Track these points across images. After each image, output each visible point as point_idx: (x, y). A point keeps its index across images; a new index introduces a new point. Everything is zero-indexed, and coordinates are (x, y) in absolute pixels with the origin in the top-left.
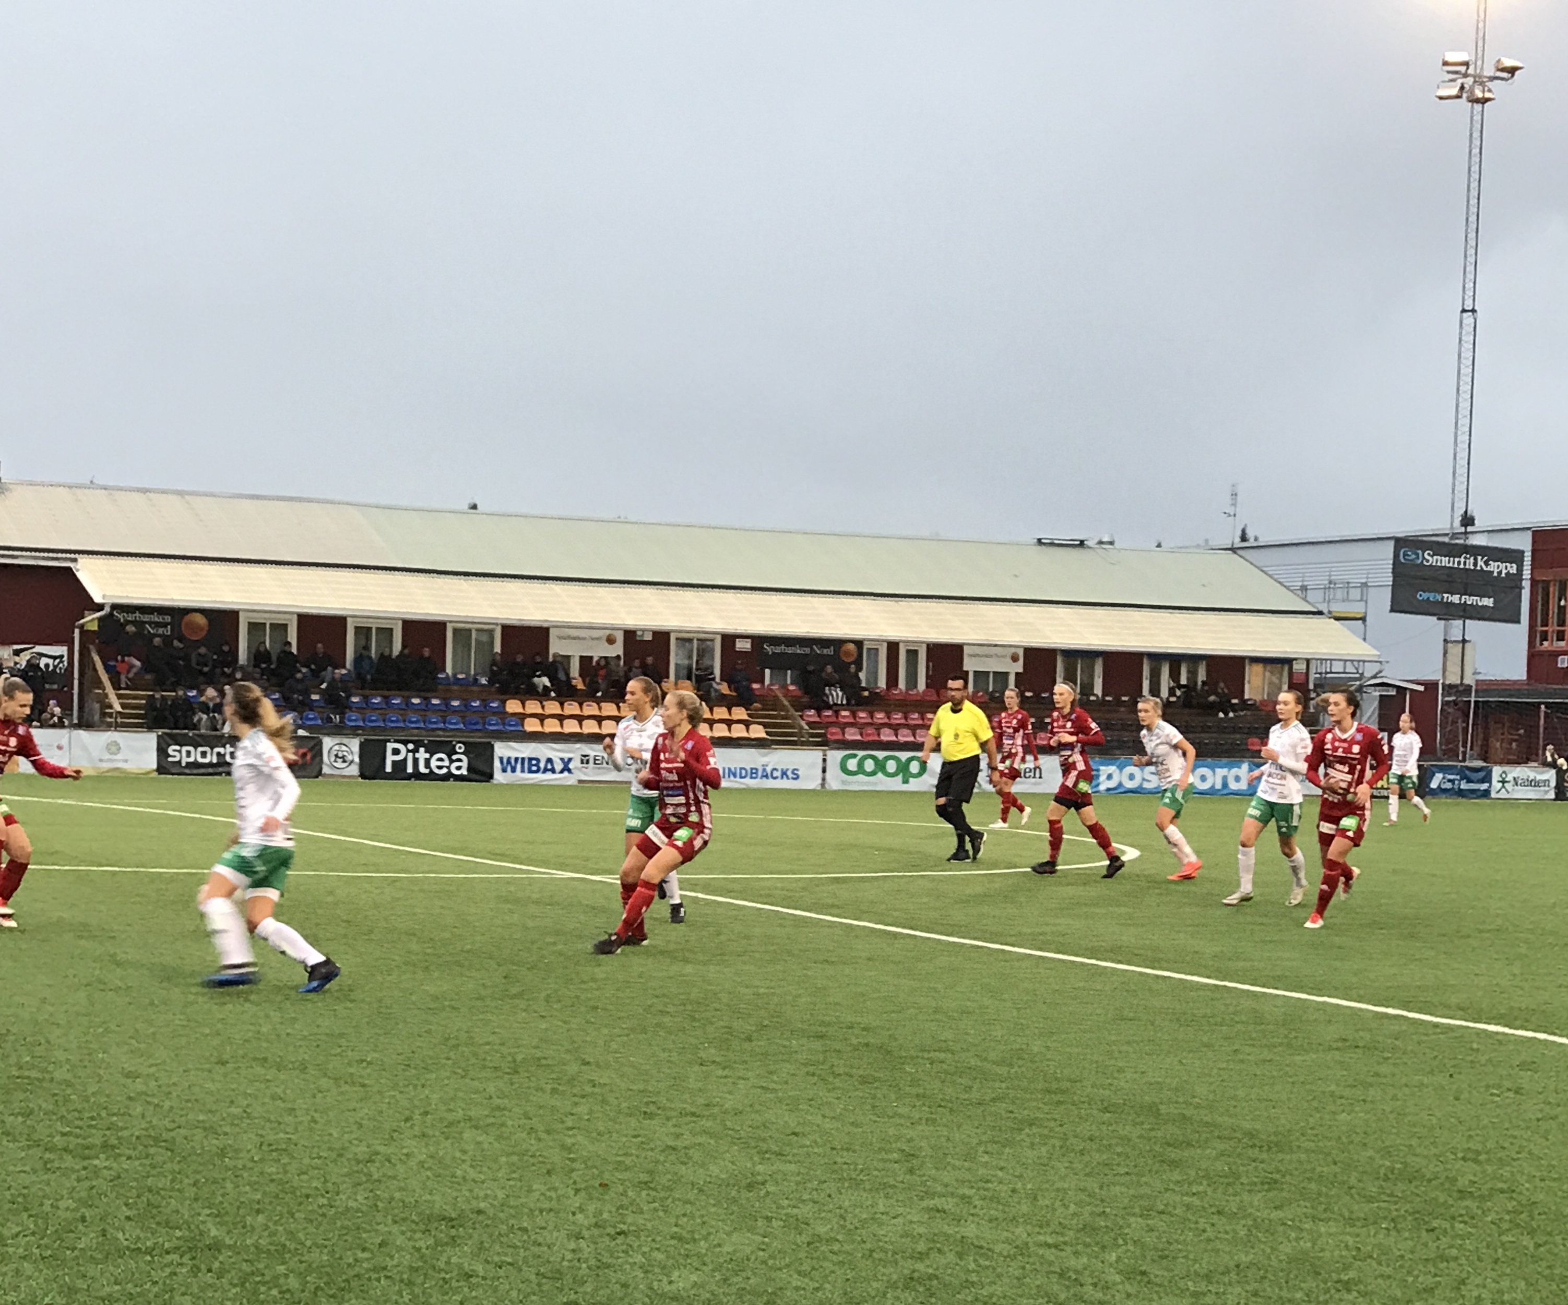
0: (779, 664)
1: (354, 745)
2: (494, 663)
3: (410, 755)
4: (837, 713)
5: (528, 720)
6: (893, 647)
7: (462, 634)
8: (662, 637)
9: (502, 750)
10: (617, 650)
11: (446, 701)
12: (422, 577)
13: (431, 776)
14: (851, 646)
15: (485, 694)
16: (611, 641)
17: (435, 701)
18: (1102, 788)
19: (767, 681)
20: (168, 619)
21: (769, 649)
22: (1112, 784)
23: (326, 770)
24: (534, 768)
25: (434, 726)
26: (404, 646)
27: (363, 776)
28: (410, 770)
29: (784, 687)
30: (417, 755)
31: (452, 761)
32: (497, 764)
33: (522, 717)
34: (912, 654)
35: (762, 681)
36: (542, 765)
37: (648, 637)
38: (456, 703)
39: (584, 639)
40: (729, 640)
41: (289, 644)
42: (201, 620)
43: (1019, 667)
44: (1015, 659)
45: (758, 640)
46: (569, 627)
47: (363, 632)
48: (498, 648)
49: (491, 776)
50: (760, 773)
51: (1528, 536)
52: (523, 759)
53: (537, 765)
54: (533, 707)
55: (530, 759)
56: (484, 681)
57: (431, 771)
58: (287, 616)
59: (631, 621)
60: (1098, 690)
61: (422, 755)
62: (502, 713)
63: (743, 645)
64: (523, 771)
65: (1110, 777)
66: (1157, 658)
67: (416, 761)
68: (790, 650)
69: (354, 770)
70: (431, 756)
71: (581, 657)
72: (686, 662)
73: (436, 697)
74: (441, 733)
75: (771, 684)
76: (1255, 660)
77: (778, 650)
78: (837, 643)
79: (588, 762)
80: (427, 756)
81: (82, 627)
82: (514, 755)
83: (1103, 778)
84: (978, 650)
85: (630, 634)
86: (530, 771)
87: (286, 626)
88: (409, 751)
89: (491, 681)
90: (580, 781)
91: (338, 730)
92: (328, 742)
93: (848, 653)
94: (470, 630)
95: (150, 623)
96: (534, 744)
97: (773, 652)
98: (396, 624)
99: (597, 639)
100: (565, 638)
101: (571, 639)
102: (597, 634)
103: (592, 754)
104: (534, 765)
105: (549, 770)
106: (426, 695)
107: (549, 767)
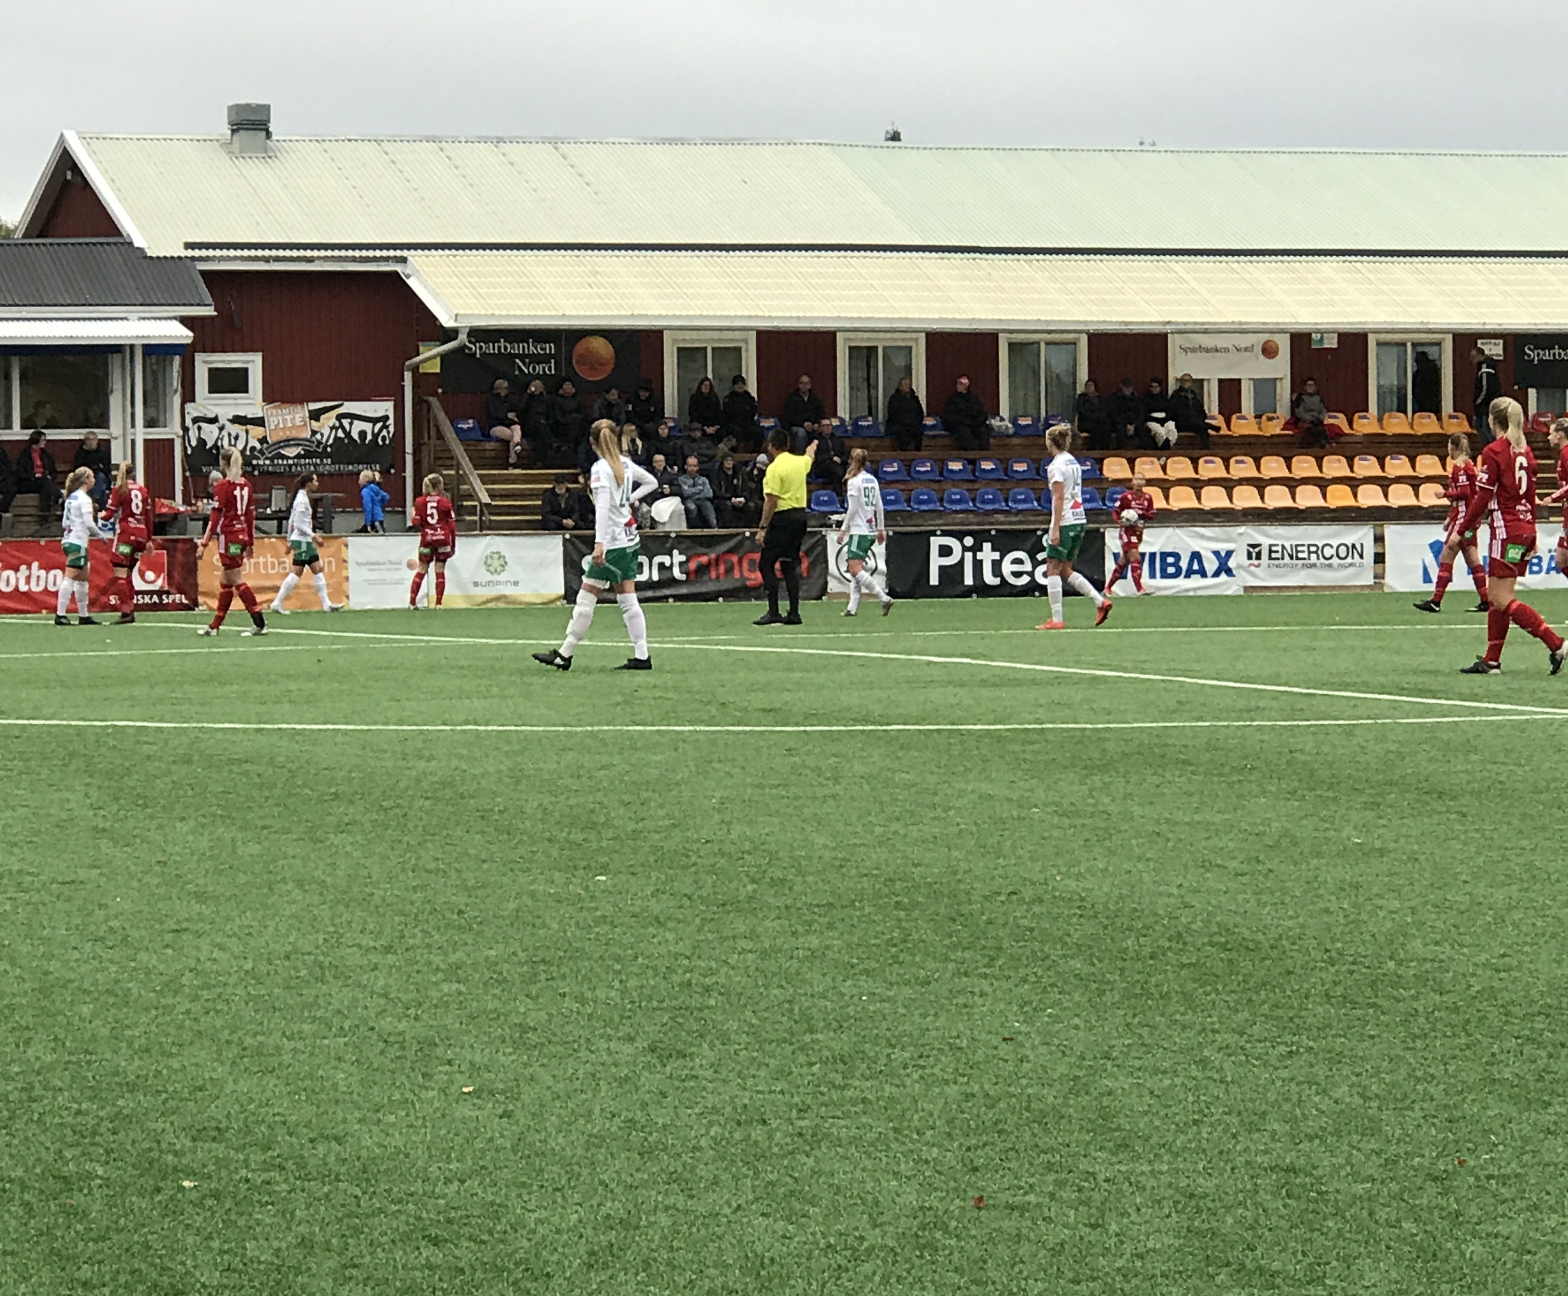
0: (1551, 378)
2: (1080, 398)
3: (969, 556)
7: (1025, 351)
8: (1354, 342)
10: (1280, 367)
11: (1005, 464)
16: (1269, 351)
17: (987, 466)
20: (550, 348)
21: (1533, 355)
23: (833, 586)
25: (989, 507)
28: (969, 580)
30: (979, 556)
31: (1036, 564)
36: (1184, 564)
37: (1331, 343)
38: (1020, 467)
39: (1226, 350)
40: (1466, 341)
41: (743, 381)
42: (601, 346)
45: (1516, 341)
46: (1206, 332)
47: (863, 355)
48: (1083, 374)
52: (1153, 555)
54: (1148, 467)
55: (1164, 555)
58: (738, 335)
59: (1302, 316)
61: (988, 554)
63: (1495, 349)
64: (1152, 575)
67: (978, 566)
70: (1002, 557)
71: (1221, 381)
72: (1396, 380)
74: (1001, 517)
75: (1539, 414)
77: (1547, 356)
79: (1259, 556)
80: (997, 556)
81: (415, 369)
85: (1300, 340)
86: (1165, 575)
87: (738, 350)
90: (1246, 589)
94: (1038, 343)
95: (522, 357)
96: (1169, 531)
97: (1541, 361)
98: (917, 340)
99: (1246, 349)
100: (1194, 350)
101: (1207, 350)
102: (1244, 341)
103: (1265, 542)
104: (1171, 565)
105: (1196, 572)
106: (971, 455)
107: (1196, 567)
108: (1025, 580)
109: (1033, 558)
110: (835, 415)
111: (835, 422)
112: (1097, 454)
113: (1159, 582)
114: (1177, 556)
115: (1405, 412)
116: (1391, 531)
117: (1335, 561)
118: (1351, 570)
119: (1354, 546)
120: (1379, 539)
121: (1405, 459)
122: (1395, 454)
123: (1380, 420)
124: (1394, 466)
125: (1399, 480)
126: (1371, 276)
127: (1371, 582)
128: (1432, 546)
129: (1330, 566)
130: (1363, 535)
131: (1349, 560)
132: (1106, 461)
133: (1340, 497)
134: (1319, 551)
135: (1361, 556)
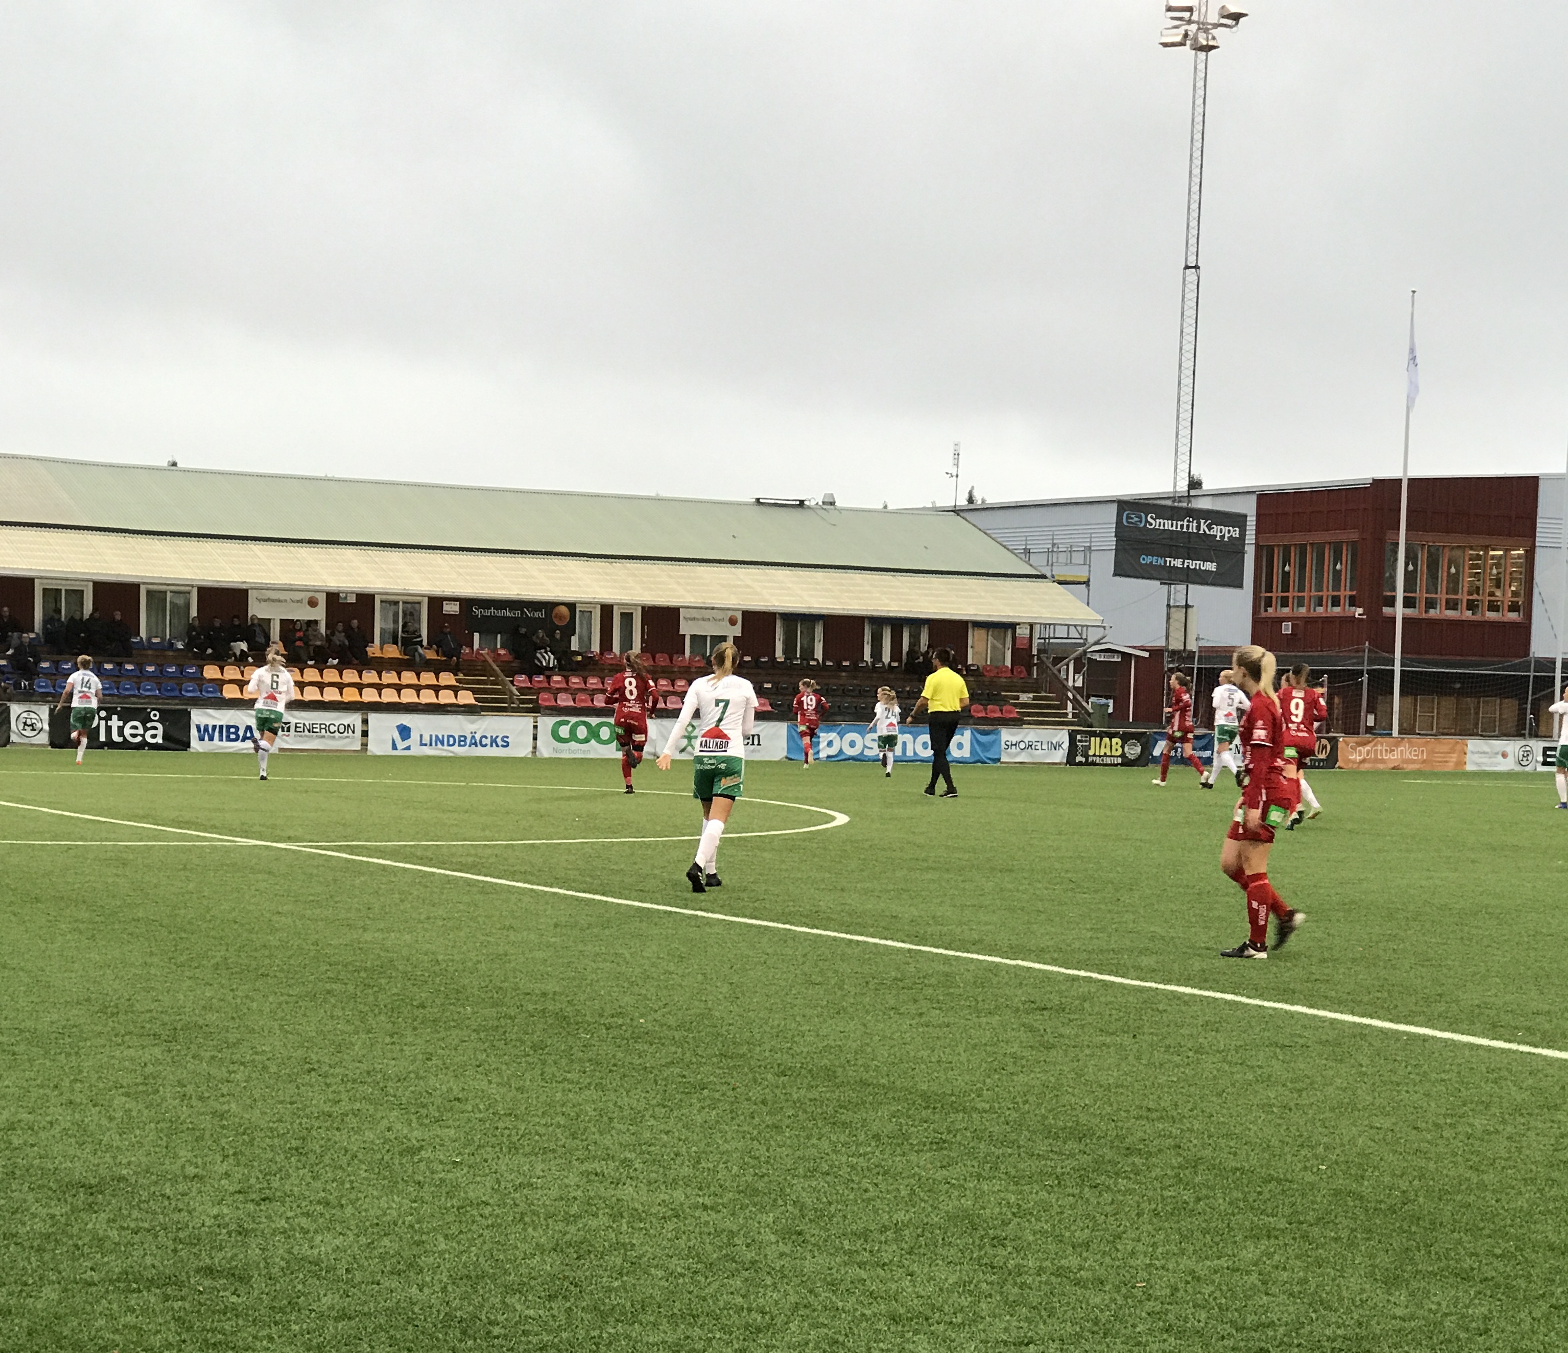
0: (488, 627)
1: (44, 712)
2: (191, 627)
3: (103, 723)
4: (549, 678)
5: (226, 687)
6: (607, 610)
7: (157, 596)
8: (366, 600)
9: (199, 717)
10: (319, 614)
11: (140, 666)
12: (113, 537)
13: (125, 745)
14: (564, 610)
15: (181, 659)
16: (313, 603)
17: (129, 667)
18: (822, 755)
19: (476, 645)
21: (477, 612)
22: (833, 751)
23: (14, 738)
24: (233, 736)
25: (127, 693)
26: (95, 609)
27: (53, 744)
28: (102, 738)
29: (495, 650)
30: (110, 723)
31: (146, 729)
32: (194, 732)
33: (220, 683)
34: (627, 618)
35: (471, 646)
36: (241, 733)
37: (352, 599)
38: (150, 669)
39: (286, 601)
40: (436, 602)
43: (737, 631)
44: (733, 622)
45: (467, 603)
46: (267, 589)
47: (52, 595)
48: (194, 613)
49: (187, 745)
50: (468, 741)
51: (1254, 498)
52: (221, 727)
53: (236, 733)
54: (231, 672)
55: (229, 727)
56: (180, 645)
57: (125, 738)
59: (334, 583)
60: (819, 654)
61: (115, 722)
62: (199, 679)
63: (451, 608)
64: (221, 740)
65: (830, 744)
66: (878, 622)
67: (109, 729)
68: (500, 613)
69: (44, 738)
70: (125, 724)
72: (391, 626)
73: (129, 663)
74: (134, 699)
75: (481, 648)
76: (978, 625)
77: (487, 613)
78: (549, 606)
79: (288, 730)
80: (121, 723)
82: (211, 723)
83: (823, 745)
84: (694, 613)
85: (333, 598)
86: (229, 739)
88: (100, 718)
89: (188, 646)
90: (281, 750)
91: (28, 697)
92: (16, 709)
93: (561, 617)
94: (166, 592)
96: (233, 711)
97: (482, 616)
98: (86, 586)
99: (298, 601)
100: (265, 601)
101: (273, 601)
102: (298, 596)
103: (293, 721)
104: (233, 733)
105: (248, 738)
106: (119, 660)
107: (248, 735)
108: (139, 739)
109: (144, 725)
110: (33, 631)
111: (32, 636)
112: (201, 662)
113: (225, 744)
114: (237, 728)
115: (397, 644)
116: (373, 717)
117: (337, 734)
118: (347, 740)
119: (349, 726)
120: (365, 722)
121: (394, 673)
122: (388, 670)
123: (382, 649)
124: (387, 678)
125: (389, 686)
126: (377, 559)
127: (359, 748)
128: (398, 727)
129: (334, 737)
130: (354, 719)
131: (346, 734)
132: (205, 667)
133: (351, 695)
134: (327, 728)
135: (353, 732)
